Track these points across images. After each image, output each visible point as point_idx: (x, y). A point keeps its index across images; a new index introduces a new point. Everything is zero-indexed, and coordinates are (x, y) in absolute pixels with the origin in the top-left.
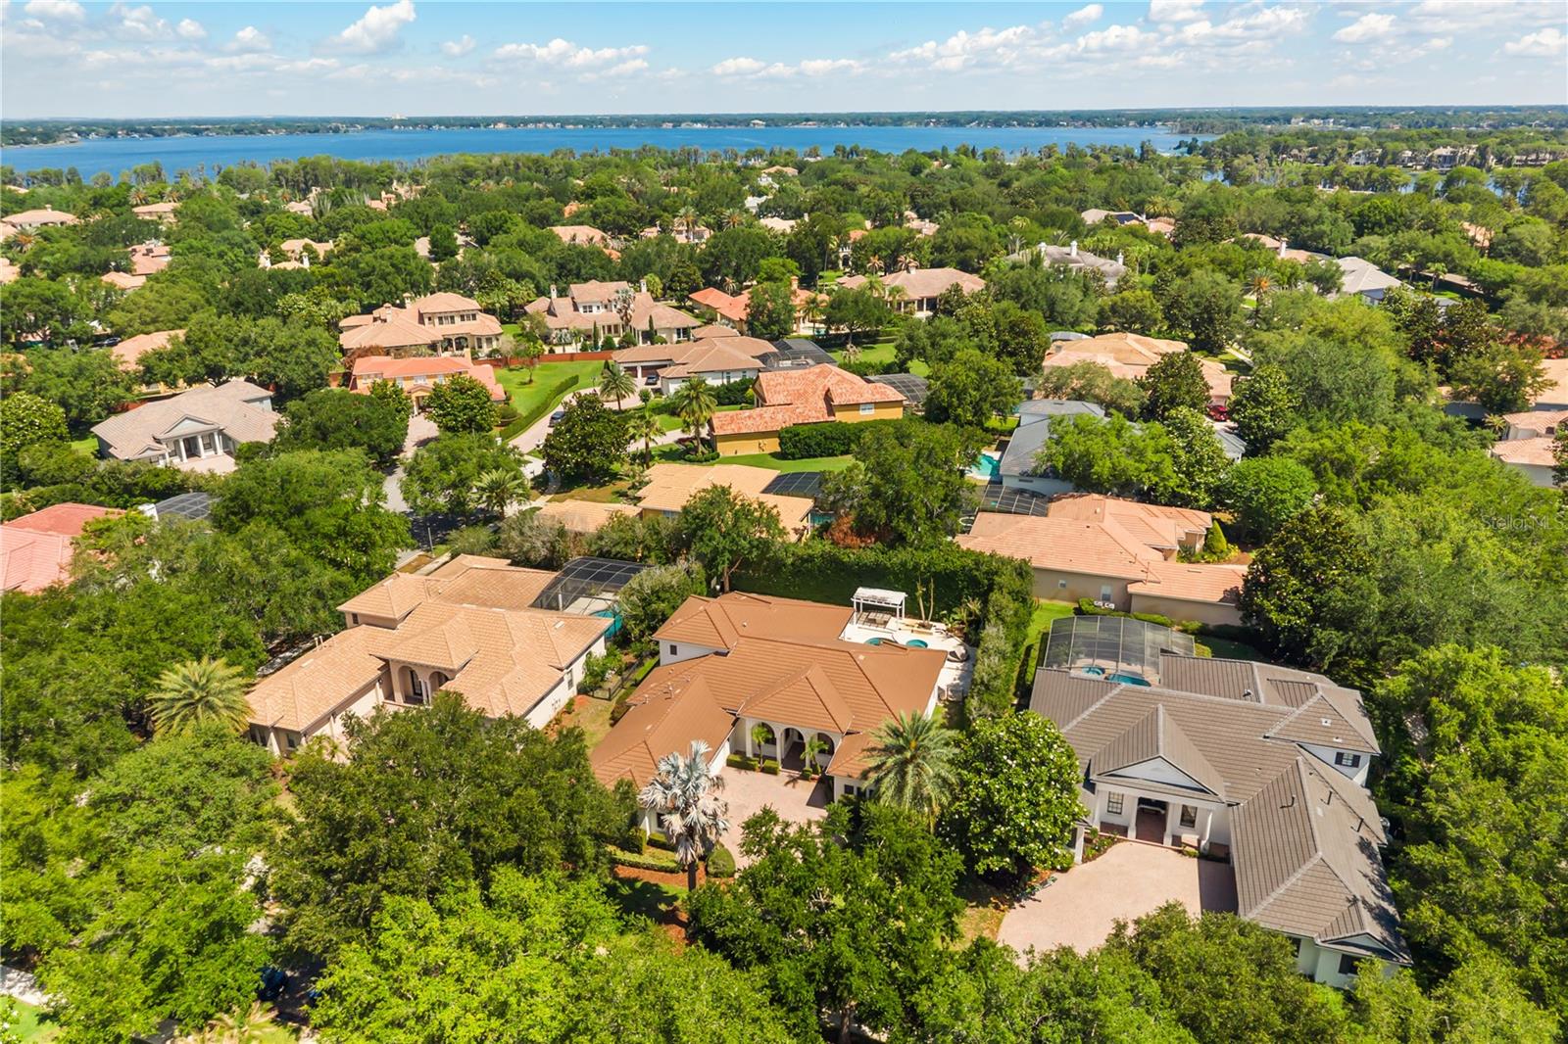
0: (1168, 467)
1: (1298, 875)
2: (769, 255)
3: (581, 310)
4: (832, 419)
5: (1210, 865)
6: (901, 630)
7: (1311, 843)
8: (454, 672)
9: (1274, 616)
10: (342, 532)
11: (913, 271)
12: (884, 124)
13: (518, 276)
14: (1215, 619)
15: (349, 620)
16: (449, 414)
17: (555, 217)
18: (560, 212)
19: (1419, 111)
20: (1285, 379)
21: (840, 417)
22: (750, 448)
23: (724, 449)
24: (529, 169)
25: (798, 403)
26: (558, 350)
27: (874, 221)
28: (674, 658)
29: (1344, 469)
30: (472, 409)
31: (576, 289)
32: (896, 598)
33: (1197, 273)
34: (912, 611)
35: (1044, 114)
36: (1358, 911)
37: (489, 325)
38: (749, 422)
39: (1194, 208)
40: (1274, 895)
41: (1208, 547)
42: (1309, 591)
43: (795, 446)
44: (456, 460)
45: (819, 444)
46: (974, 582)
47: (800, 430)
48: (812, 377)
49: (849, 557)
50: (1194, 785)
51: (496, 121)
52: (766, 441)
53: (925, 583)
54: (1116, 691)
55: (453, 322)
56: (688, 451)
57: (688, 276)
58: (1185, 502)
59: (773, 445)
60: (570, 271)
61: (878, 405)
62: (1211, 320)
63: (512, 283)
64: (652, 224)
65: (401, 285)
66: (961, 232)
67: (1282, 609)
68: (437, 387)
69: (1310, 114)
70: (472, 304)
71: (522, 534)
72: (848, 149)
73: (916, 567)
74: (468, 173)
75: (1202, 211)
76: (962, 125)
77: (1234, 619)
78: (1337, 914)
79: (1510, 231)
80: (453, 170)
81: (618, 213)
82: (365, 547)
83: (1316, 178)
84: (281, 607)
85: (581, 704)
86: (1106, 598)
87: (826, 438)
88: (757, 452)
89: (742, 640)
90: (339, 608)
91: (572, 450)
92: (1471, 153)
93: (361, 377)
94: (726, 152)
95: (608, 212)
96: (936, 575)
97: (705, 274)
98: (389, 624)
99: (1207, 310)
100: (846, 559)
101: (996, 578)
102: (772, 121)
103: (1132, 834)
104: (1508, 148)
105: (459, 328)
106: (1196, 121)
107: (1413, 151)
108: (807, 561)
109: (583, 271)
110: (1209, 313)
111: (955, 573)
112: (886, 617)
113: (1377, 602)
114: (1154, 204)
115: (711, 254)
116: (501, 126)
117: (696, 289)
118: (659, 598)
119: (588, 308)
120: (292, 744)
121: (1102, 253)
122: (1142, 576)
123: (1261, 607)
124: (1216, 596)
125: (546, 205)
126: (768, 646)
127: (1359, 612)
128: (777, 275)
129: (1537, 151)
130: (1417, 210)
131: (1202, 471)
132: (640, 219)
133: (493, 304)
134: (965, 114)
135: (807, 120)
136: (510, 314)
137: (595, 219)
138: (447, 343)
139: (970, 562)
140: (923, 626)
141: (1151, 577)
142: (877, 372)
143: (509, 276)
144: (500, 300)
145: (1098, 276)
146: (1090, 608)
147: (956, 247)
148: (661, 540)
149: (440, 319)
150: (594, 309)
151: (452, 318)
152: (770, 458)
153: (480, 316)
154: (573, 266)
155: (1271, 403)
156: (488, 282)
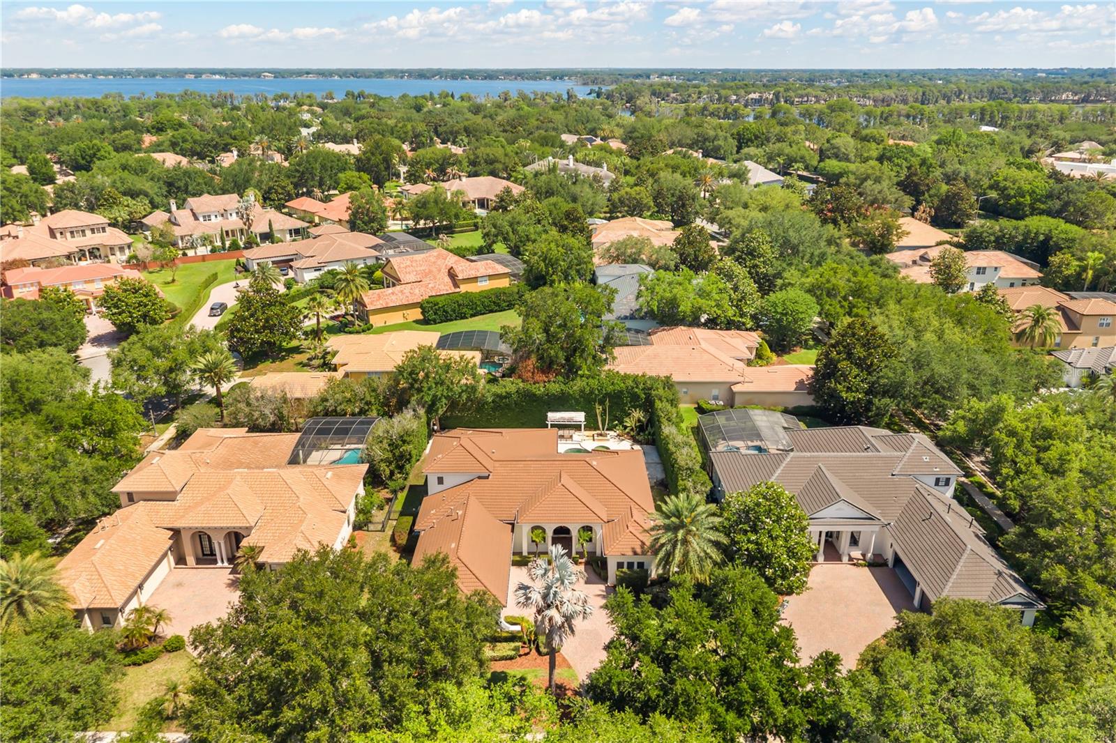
0: (726, 304)
1: (961, 564)
2: (345, 169)
3: (201, 219)
4: (458, 290)
5: (877, 570)
6: (585, 440)
7: (958, 540)
8: (249, 529)
9: (844, 395)
10: (87, 421)
11: (464, 179)
12: (368, 77)
13: (133, 194)
14: (792, 403)
15: (124, 500)
16: (123, 312)
17: (137, 146)
18: (140, 141)
19: (725, 71)
20: (768, 239)
21: (464, 288)
22: (396, 318)
23: (375, 320)
24: (89, 108)
25: (426, 281)
26: (190, 253)
27: (411, 143)
28: (441, 487)
29: (831, 293)
30: (146, 306)
31: (192, 201)
32: (580, 417)
33: (662, 174)
34: (591, 424)
35: (486, 71)
36: (1006, 580)
37: (117, 237)
38: (393, 297)
39: (631, 132)
40: (951, 580)
41: (759, 356)
42: (864, 375)
43: (435, 314)
44: (168, 348)
45: (454, 311)
46: (635, 397)
47: (438, 299)
48: (433, 259)
49: (539, 390)
50: (864, 515)
51: (29, 72)
52: (408, 311)
53: (602, 403)
54: (788, 459)
55: (84, 235)
56: (346, 325)
57: (283, 188)
58: (739, 327)
59: (417, 314)
60: (178, 188)
61: (491, 277)
62: (684, 205)
63: (127, 200)
64: (226, 149)
65: (18, 207)
66: (488, 150)
67: (849, 389)
68: (108, 291)
69: (662, 73)
70: (98, 219)
71: (248, 404)
72: (356, 94)
73: (592, 392)
74: (31, 113)
75: (636, 134)
76: (428, 78)
77: (808, 401)
78: (993, 585)
79: (833, 142)
80: (16, 110)
81: (195, 142)
82: (110, 434)
83: (693, 112)
84: (53, 497)
85: (361, 539)
86: (716, 398)
87: (459, 305)
88: (402, 321)
89: (497, 464)
90: (114, 490)
91: (257, 332)
92: (771, 97)
93: (17, 287)
94: (257, 96)
95: (185, 141)
96: (607, 395)
97: (296, 186)
98: (169, 497)
99: (680, 198)
100: (538, 392)
101: (653, 393)
102: (279, 74)
103: (821, 559)
104: (792, 94)
105: (90, 240)
106: (593, 77)
107: (737, 95)
108: (505, 397)
109: (190, 188)
110: (682, 200)
111: (621, 392)
112: (572, 432)
113: (911, 377)
114: (603, 130)
115: (297, 171)
116: (34, 76)
117: (290, 198)
118: (404, 442)
119: (207, 217)
120: (107, 621)
121: (589, 164)
122: (741, 379)
123: (835, 390)
124: (791, 387)
125: (127, 136)
126: (521, 465)
127: (902, 384)
128: (355, 185)
129: (807, 96)
130: (772, 130)
131: (746, 303)
132: (215, 147)
133: (115, 219)
134: (428, 70)
135: (308, 73)
136: (132, 226)
137: (174, 146)
138: (82, 254)
139: (630, 383)
140: (601, 435)
141: (747, 380)
142: (473, 254)
143: (124, 194)
144: (122, 214)
145: (597, 179)
146: (708, 407)
147: (486, 162)
148: (378, 395)
149: (72, 233)
150: (213, 217)
151: (83, 231)
152: (414, 324)
153: (108, 229)
154: (181, 184)
155: (762, 256)
156: (106, 200)
